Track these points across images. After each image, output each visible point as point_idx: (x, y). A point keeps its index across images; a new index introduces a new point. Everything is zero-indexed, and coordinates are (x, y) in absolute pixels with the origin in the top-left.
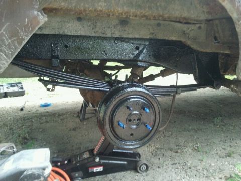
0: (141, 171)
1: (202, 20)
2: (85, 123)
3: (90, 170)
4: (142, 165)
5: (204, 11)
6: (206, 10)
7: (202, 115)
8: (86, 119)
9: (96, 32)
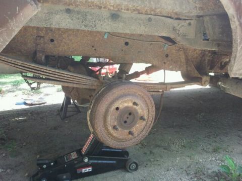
0: (131, 170)
1: (193, 16)
2: (66, 122)
3: (79, 171)
4: (132, 164)
5: (196, 7)
6: (198, 6)
7: (184, 111)
8: (67, 117)
9: (85, 26)
